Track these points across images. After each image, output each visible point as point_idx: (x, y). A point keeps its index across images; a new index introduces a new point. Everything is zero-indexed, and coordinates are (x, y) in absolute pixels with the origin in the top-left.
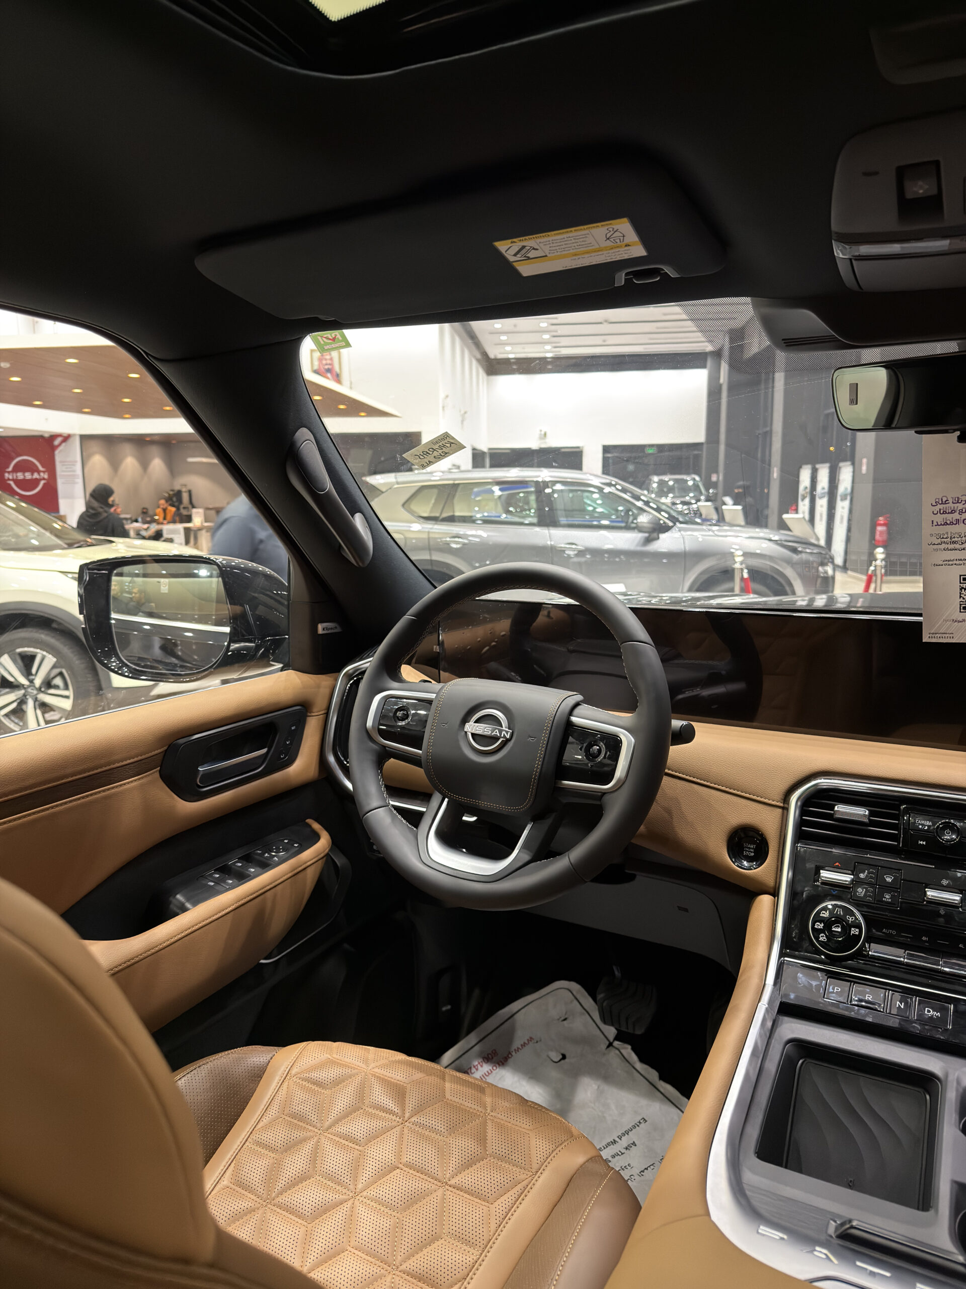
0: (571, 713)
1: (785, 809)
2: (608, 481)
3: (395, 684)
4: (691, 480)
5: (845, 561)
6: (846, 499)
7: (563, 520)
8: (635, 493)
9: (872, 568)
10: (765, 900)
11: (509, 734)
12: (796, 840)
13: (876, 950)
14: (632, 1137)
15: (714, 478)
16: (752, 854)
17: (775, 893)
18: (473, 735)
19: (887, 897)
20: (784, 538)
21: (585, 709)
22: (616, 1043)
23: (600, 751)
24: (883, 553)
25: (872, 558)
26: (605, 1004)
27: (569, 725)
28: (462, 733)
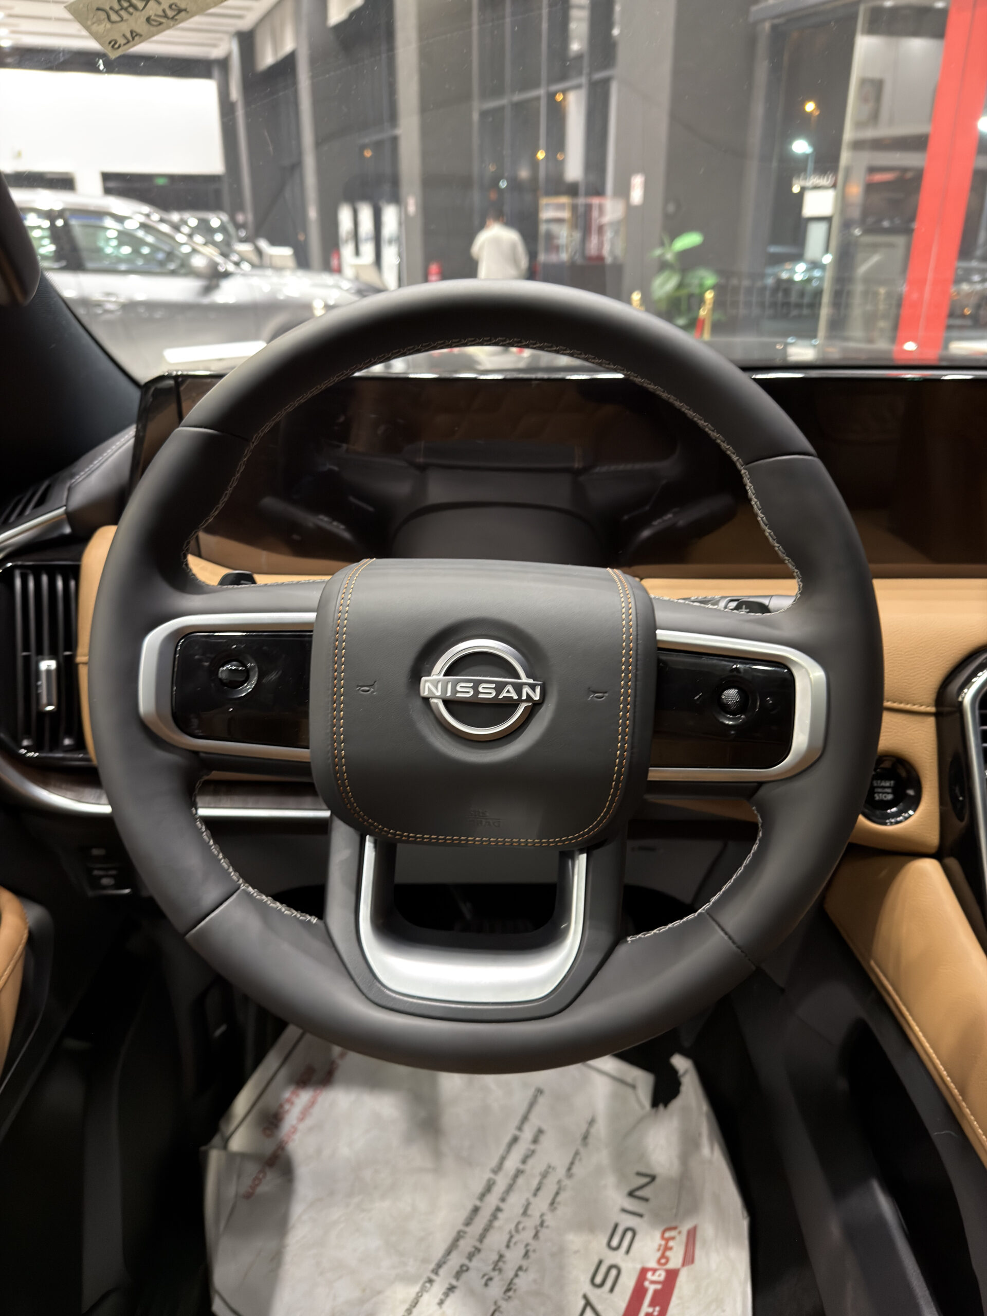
0: (655, 623)
1: (942, 716)
6: (392, 243)
10: (931, 871)
11: (538, 690)
14: (535, 1121)
15: (242, 217)
16: (890, 797)
18: (448, 703)
27: (658, 649)
28: (419, 703)
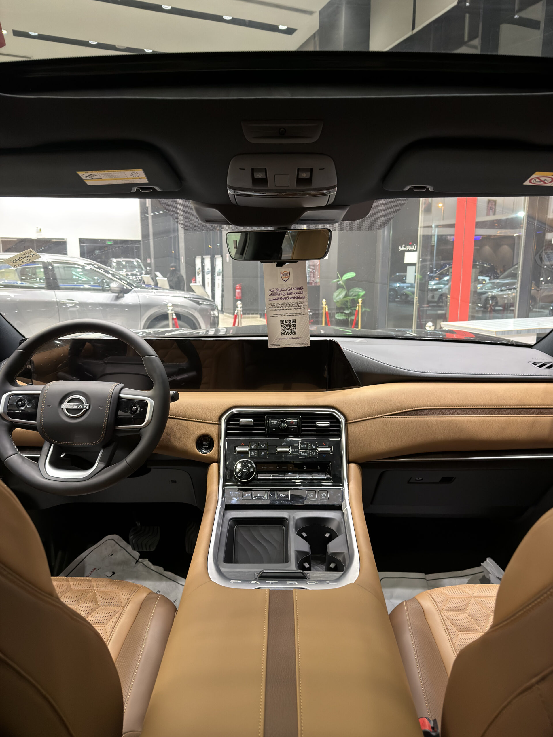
0: (120, 393)
1: (220, 425)
2: (89, 263)
3: (15, 388)
4: (135, 261)
5: (222, 309)
6: (220, 275)
7: (61, 285)
8: (106, 269)
9: (236, 312)
10: (214, 465)
11: (88, 406)
12: (225, 437)
13: (260, 476)
15: (149, 261)
16: (207, 447)
17: (218, 461)
18: (67, 409)
19: (263, 454)
20: (192, 296)
21: (125, 390)
22: (140, 560)
23: (137, 409)
24: (241, 304)
25: (235, 307)
26: (134, 540)
27: (120, 398)
28: (61, 409)
